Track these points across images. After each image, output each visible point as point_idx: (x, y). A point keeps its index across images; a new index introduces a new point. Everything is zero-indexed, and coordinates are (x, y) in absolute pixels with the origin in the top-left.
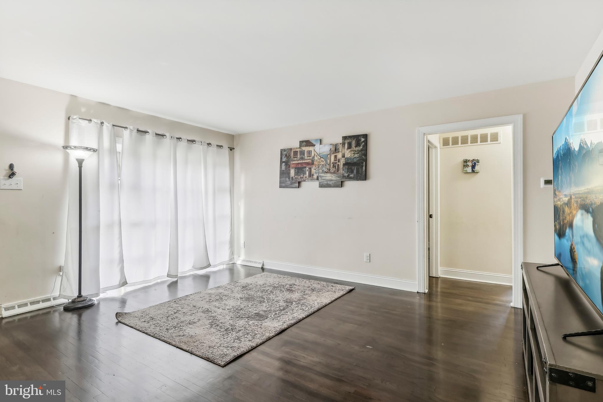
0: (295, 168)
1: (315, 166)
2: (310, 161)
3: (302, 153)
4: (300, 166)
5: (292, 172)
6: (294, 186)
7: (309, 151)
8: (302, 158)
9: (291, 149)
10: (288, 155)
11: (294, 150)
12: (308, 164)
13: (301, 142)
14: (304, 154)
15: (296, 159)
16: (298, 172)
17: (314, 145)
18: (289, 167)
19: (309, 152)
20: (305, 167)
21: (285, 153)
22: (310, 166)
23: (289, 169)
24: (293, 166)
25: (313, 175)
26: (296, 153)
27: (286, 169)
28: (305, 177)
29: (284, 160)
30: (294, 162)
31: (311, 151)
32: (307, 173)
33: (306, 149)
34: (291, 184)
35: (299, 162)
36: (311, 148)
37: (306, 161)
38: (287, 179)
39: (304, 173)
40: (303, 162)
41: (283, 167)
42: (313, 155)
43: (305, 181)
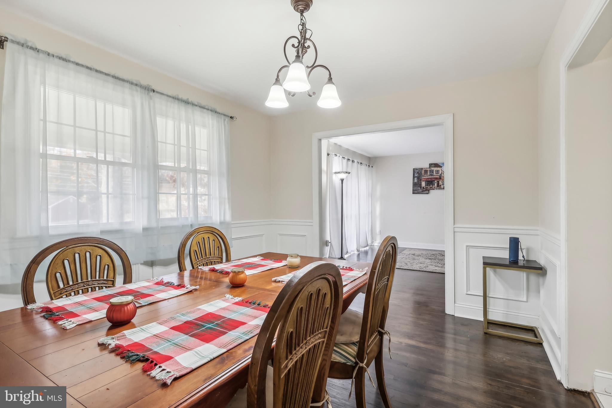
0: (426, 181)
1: (442, 180)
2: (438, 177)
3: (432, 171)
4: (430, 180)
5: (423, 184)
6: (425, 193)
7: (437, 170)
8: (432, 175)
9: (422, 169)
10: (419, 173)
11: (425, 170)
12: (436, 178)
13: (431, 165)
14: (433, 172)
15: (426, 175)
16: (428, 184)
17: (442, 167)
18: (421, 180)
19: (437, 172)
20: (434, 181)
21: (417, 171)
22: (438, 180)
23: (420, 182)
24: (424, 179)
25: (440, 186)
26: (426, 171)
27: (418, 182)
28: (434, 187)
29: (416, 175)
30: (424, 177)
31: (439, 170)
32: (436, 184)
33: (435, 169)
34: (422, 192)
35: (429, 177)
36: (438, 169)
37: (434, 177)
38: (419, 188)
39: (433, 184)
40: (432, 177)
41: (416, 180)
42: (440, 173)
43: (434, 189)
